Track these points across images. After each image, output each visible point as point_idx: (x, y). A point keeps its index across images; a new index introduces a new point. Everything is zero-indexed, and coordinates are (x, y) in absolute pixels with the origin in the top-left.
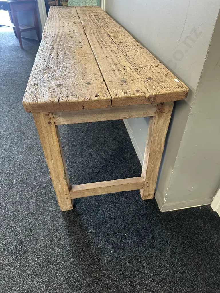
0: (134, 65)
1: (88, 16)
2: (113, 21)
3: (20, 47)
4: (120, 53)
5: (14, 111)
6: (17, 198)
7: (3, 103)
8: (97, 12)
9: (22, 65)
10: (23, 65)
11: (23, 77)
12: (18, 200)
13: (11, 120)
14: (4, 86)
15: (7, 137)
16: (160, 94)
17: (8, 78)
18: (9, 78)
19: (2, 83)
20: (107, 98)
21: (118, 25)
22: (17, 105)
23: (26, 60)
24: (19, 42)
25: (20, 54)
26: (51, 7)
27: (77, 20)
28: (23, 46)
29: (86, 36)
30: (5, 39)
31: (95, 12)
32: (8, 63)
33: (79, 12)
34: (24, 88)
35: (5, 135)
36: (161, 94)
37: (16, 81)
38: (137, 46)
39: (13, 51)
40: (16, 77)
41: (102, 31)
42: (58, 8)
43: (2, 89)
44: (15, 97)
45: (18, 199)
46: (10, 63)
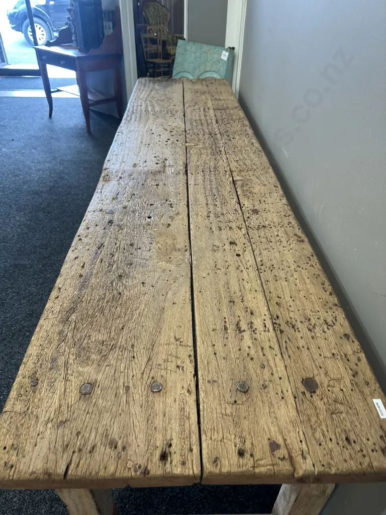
0: (276, 310)
1: (202, 109)
2: (248, 128)
3: (86, 131)
4: (248, 256)
5: (50, 273)
6: (15, 500)
7: (35, 253)
8: (221, 98)
9: (82, 169)
10: (84, 169)
11: (80, 197)
12: (14, 504)
13: (41, 292)
14: (44, 212)
15: (25, 334)
16: (333, 471)
17: (54, 197)
18: (56, 196)
19: (42, 206)
20: (191, 472)
21: (257, 145)
22: (59, 259)
23: (91, 158)
24: (84, 120)
25: (83, 146)
26: (139, 82)
27: (178, 123)
28: (92, 129)
29: (187, 180)
30: (64, 112)
31: (218, 98)
32: (60, 164)
33: (188, 96)
34: (77, 221)
35: (23, 327)
36: (336, 474)
37: (66, 205)
38: (288, 229)
39: (72, 139)
40: (68, 194)
41: (222, 163)
42: (151, 85)
43: (39, 220)
44: (57, 239)
45: (15, 502)
46: (63, 164)
